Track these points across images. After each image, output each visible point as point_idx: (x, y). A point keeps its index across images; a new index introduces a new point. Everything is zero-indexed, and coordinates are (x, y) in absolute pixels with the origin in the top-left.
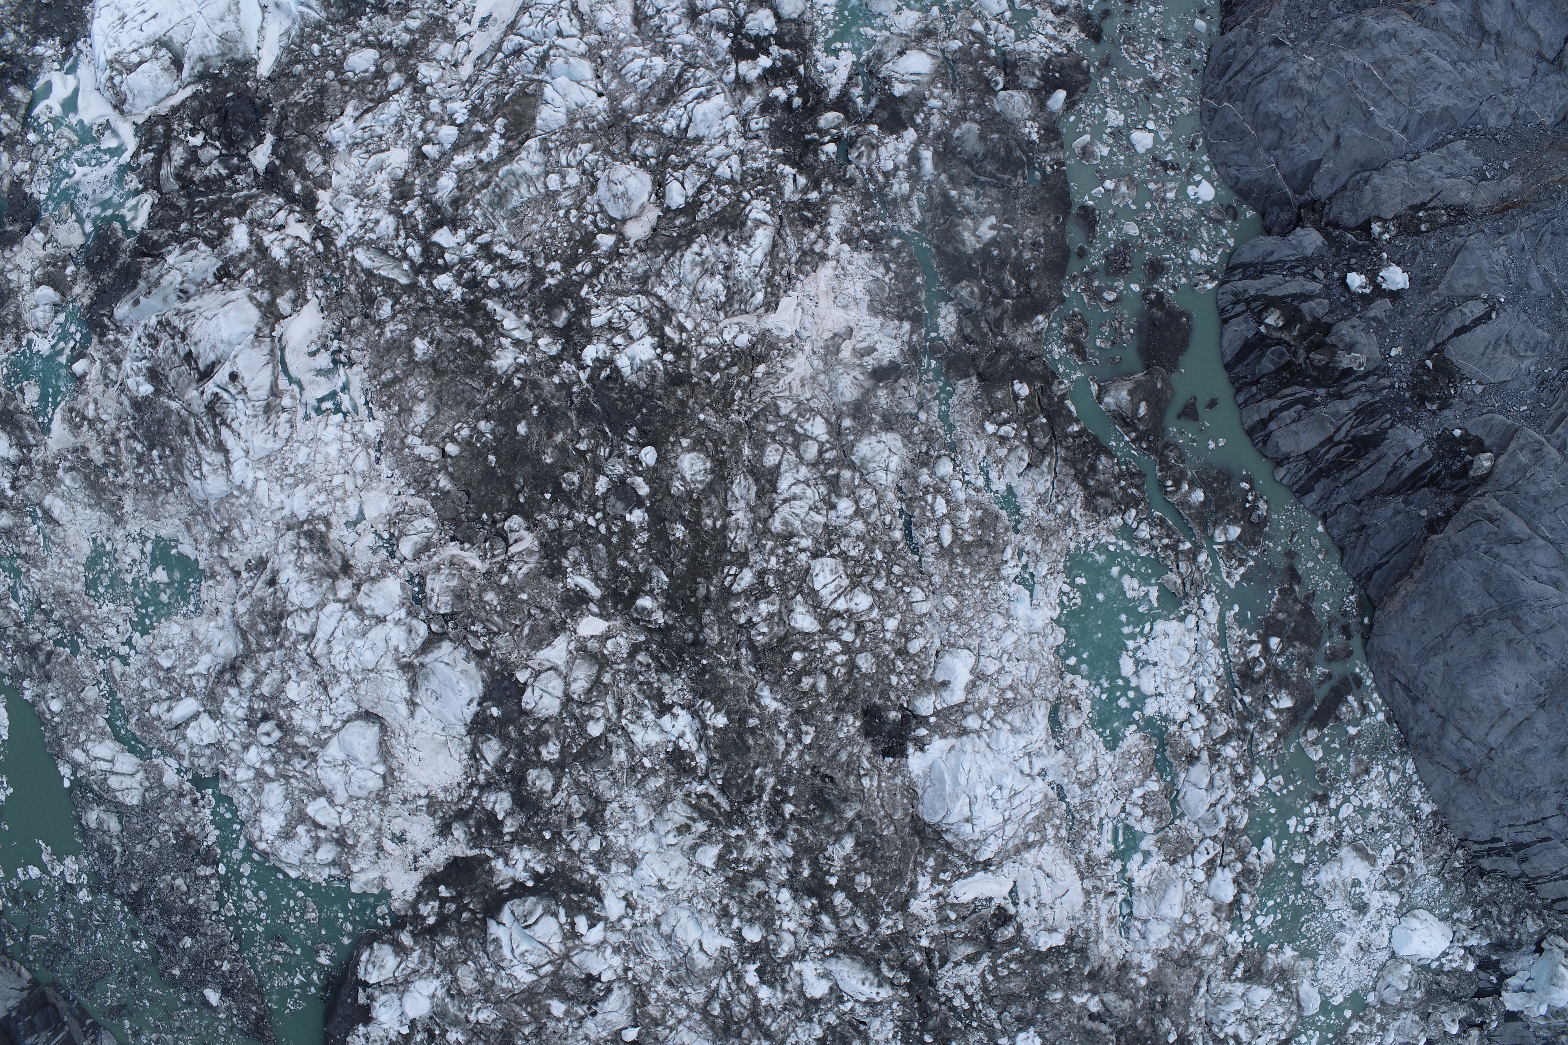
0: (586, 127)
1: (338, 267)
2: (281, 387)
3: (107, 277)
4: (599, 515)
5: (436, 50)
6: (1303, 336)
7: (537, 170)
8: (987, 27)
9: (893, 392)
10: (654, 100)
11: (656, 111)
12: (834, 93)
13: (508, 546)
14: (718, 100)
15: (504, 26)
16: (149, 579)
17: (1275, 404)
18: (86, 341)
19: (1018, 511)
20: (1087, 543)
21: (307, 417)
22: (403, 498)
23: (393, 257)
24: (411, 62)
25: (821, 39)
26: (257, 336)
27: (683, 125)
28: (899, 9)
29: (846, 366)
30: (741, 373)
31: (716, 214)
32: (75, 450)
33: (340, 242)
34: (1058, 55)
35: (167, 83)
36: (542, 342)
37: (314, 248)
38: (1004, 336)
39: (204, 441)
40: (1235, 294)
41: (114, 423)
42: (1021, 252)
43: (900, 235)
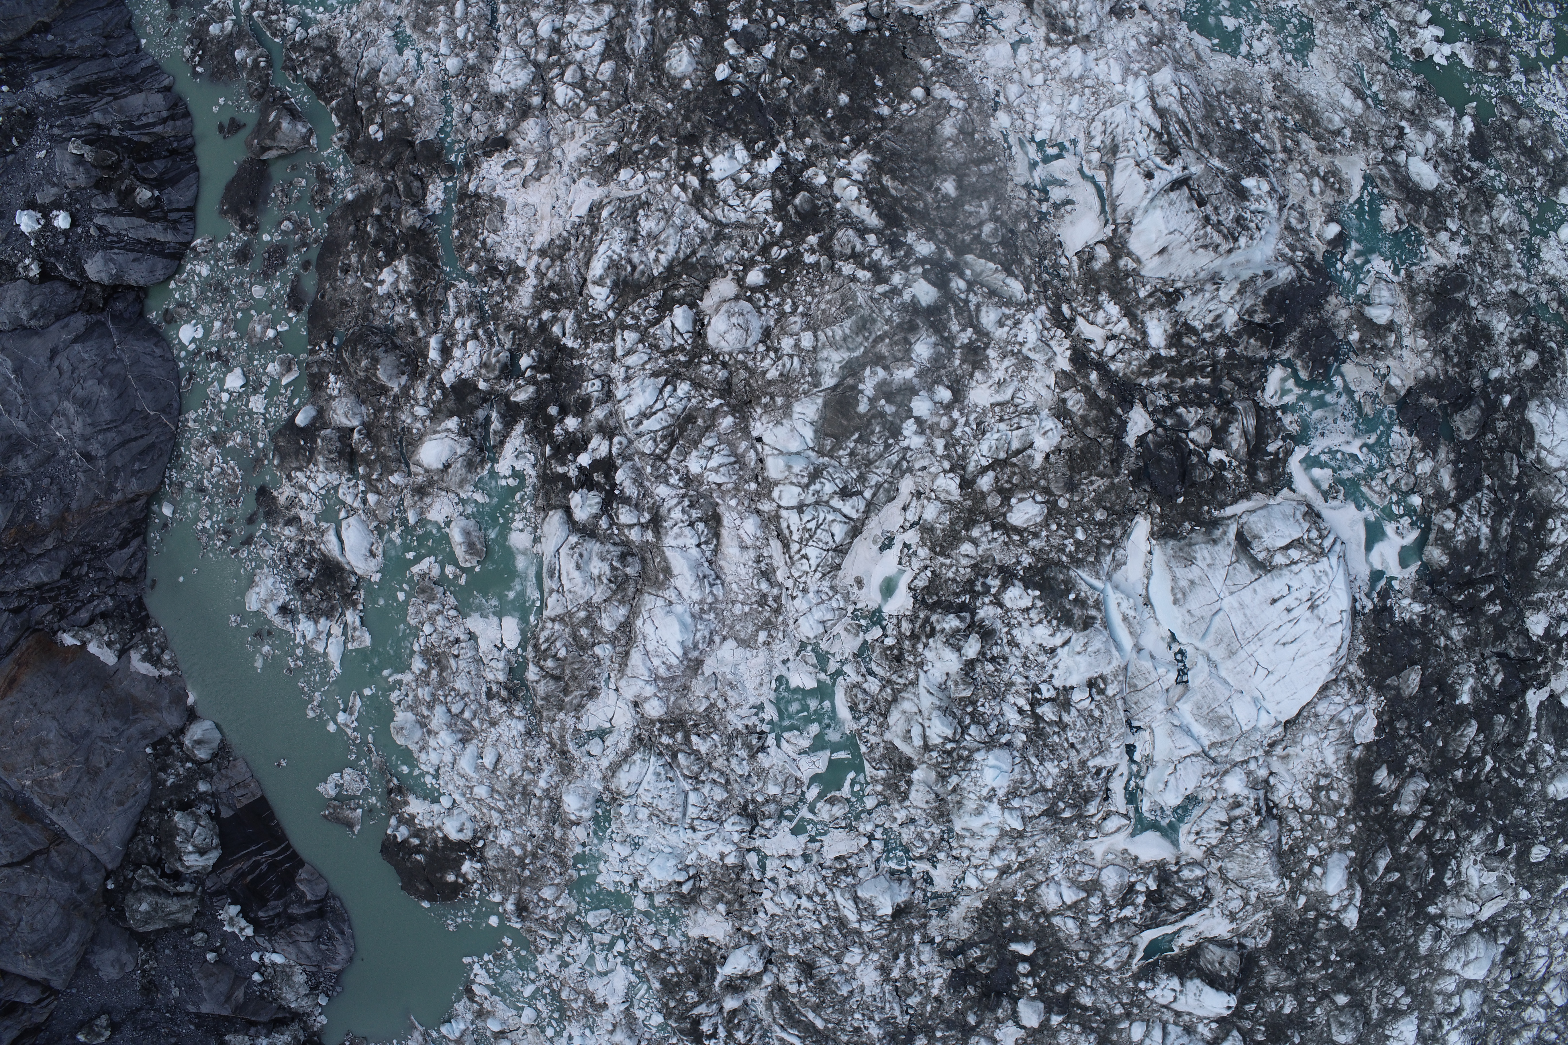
0: (772, 398)
1: (1045, 286)
2: (1103, 173)
3: (1310, 320)
4: (774, 25)
5: (941, 513)
6: (121, 179)
7: (824, 354)
8: (365, 501)
9: (491, 127)
10: (700, 422)
11: (697, 409)
12: (519, 428)
13: (866, 9)
14: (630, 410)
15: (865, 534)
16: (1241, 21)
17: (158, 129)
18: (1330, 257)
19: (396, 35)
20: (341, 12)
21: (1074, 142)
22: (970, 57)
23: (982, 286)
24: (969, 503)
25: (529, 490)
26: (1130, 223)
27: (669, 388)
28: (448, 524)
29: (531, 151)
30: (629, 146)
31: (643, 296)
32: (1332, 151)
33: (1042, 311)
34: (300, 469)
35: (1256, 523)
36: (821, 179)
37: (1072, 309)
38: (384, 180)
39: (1180, 122)
40: (175, 229)
41: (1290, 169)
42: (359, 261)
43: (469, 278)
